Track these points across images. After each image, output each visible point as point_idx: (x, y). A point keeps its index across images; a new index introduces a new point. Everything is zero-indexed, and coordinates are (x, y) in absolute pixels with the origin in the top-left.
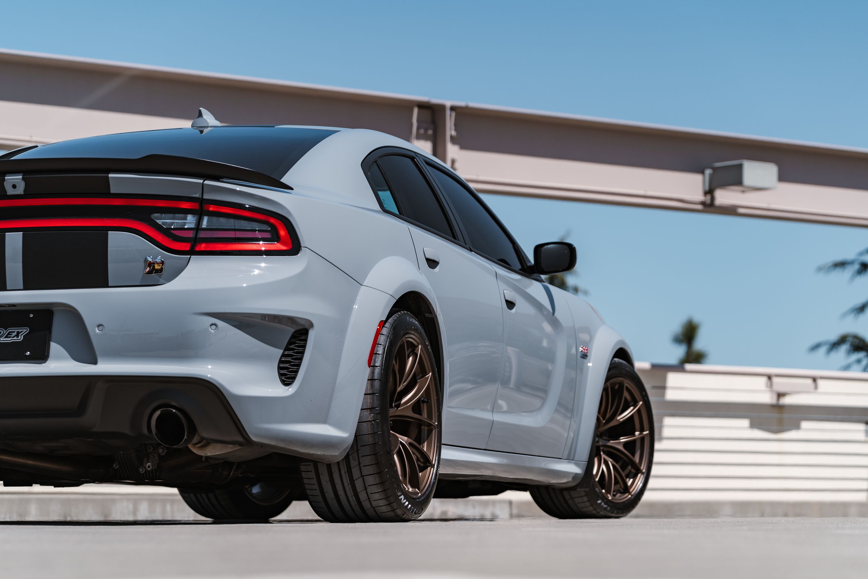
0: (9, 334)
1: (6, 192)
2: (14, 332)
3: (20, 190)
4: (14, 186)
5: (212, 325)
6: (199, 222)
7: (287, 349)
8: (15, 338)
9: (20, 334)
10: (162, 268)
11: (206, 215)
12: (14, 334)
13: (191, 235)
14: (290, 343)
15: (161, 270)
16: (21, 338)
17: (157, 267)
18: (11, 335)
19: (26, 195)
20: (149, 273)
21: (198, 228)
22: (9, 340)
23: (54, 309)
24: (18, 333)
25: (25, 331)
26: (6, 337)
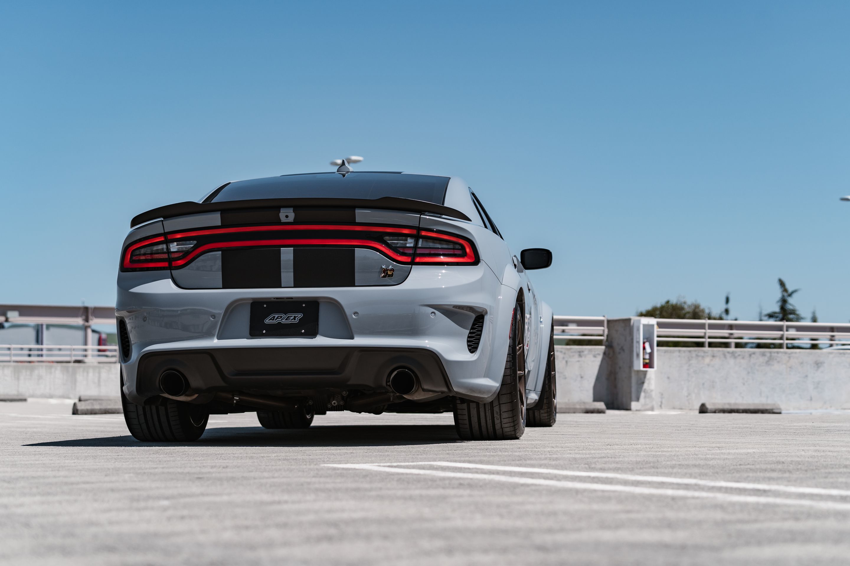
0: (288, 318)
1: (281, 220)
2: (292, 316)
3: (291, 219)
4: (287, 216)
5: (432, 313)
6: (416, 243)
7: (472, 328)
8: (293, 320)
9: (296, 318)
10: (393, 274)
11: (421, 238)
12: (292, 318)
13: (411, 252)
14: (474, 324)
15: (392, 275)
16: (297, 321)
17: (389, 273)
18: (290, 318)
19: (296, 222)
20: (384, 277)
21: (415, 247)
22: (288, 322)
23: (319, 301)
24: (295, 317)
25: (300, 316)
26: (286, 320)
